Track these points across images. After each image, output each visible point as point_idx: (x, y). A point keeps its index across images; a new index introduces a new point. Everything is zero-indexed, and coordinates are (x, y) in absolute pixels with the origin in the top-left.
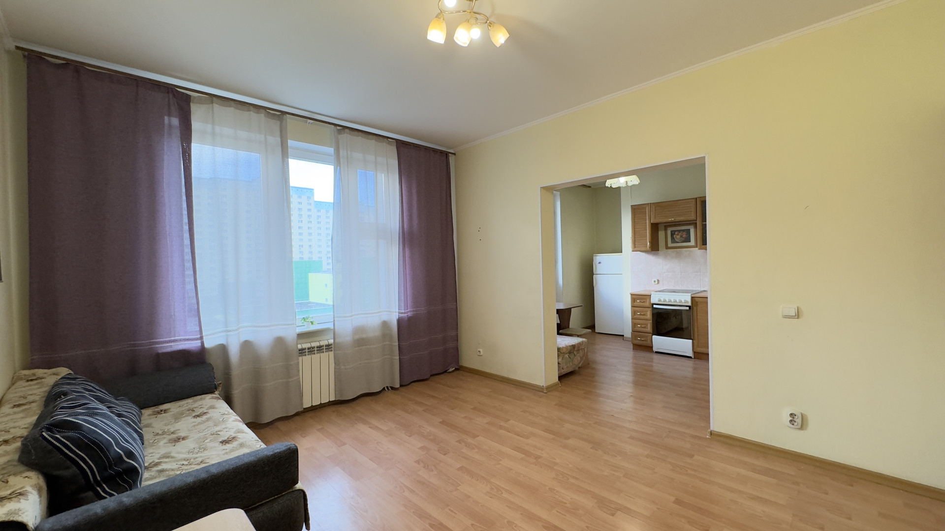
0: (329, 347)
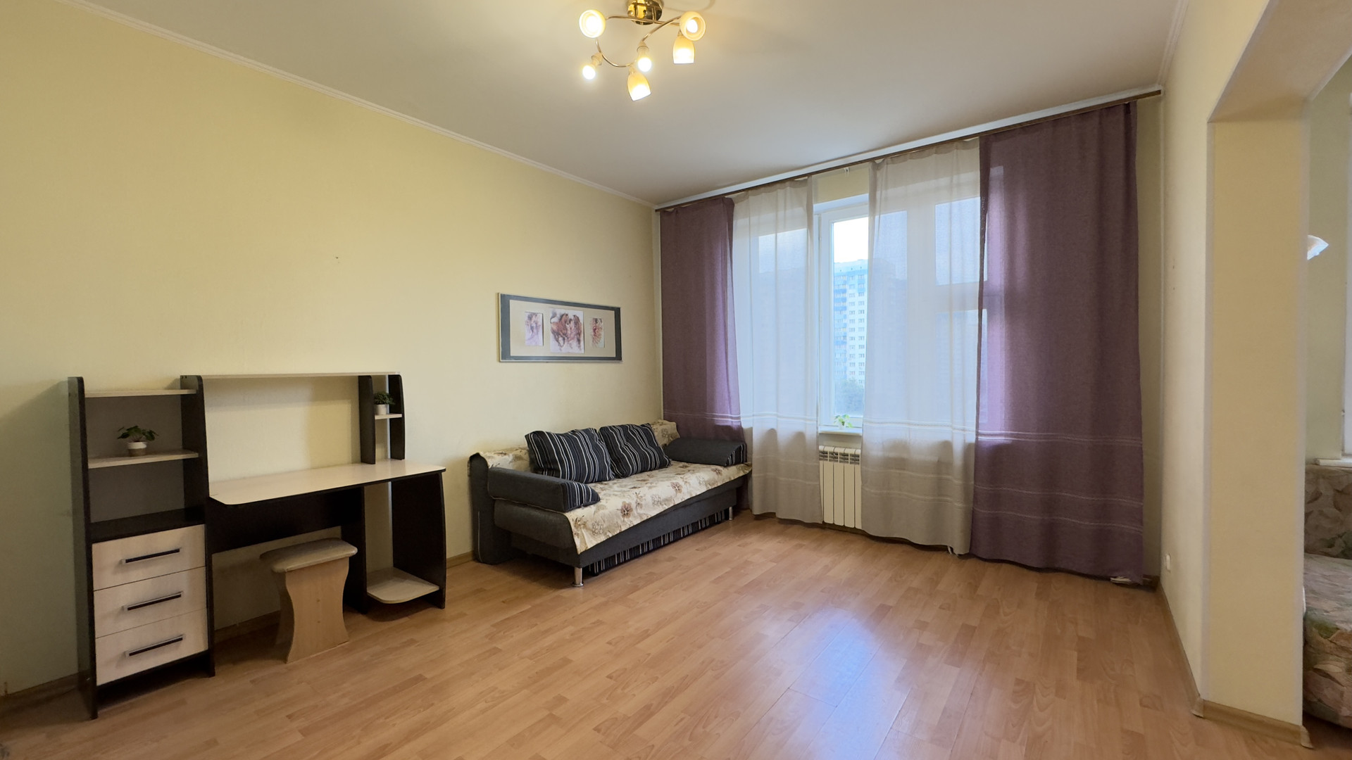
0: (855, 459)
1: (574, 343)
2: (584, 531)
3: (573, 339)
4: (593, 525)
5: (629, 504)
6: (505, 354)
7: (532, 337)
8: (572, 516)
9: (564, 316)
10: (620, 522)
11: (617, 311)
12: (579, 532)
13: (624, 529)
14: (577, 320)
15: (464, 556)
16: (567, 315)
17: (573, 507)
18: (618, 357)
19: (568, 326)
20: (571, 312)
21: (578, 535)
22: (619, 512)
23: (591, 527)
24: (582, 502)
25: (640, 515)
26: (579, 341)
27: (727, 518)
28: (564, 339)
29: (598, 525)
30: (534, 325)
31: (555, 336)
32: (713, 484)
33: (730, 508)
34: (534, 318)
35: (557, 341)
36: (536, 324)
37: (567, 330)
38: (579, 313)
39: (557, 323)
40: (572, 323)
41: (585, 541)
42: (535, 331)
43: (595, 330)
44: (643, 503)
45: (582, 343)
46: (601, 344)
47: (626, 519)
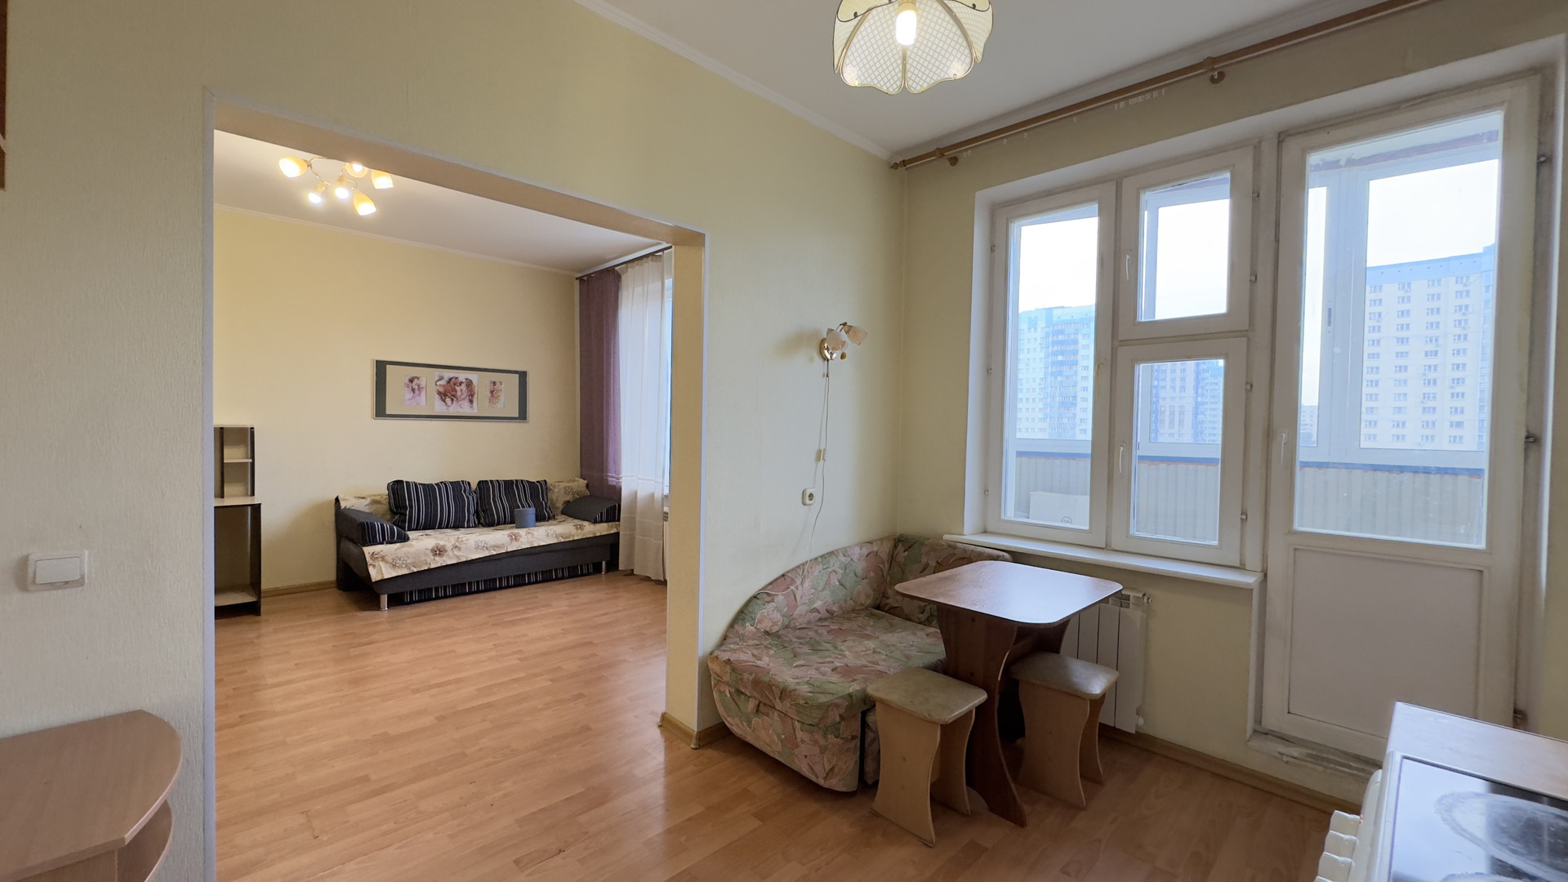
1: (466, 404)
2: (381, 563)
3: (464, 399)
4: (393, 560)
5: (444, 546)
6: (380, 411)
7: (413, 398)
8: (368, 550)
9: (453, 380)
10: (429, 561)
11: (523, 376)
12: (376, 564)
13: (433, 566)
14: (469, 384)
15: (331, 583)
16: (457, 378)
17: (374, 542)
18: (523, 415)
19: (458, 388)
20: (462, 376)
21: (374, 566)
22: (429, 552)
23: (391, 561)
24: (384, 539)
25: (458, 557)
26: (471, 401)
27: (600, 572)
28: (452, 400)
29: (400, 560)
30: (416, 387)
31: (441, 398)
32: (567, 538)
33: (604, 563)
34: (416, 381)
35: (444, 401)
36: (418, 386)
37: (456, 391)
38: (473, 376)
39: (444, 386)
40: (463, 387)
41: (379, 571)
42: (417, 392)
43: (492, 392)
44: (463, 546)
45: (475, 404)
46: (500, 404)
47: (437, 558)
